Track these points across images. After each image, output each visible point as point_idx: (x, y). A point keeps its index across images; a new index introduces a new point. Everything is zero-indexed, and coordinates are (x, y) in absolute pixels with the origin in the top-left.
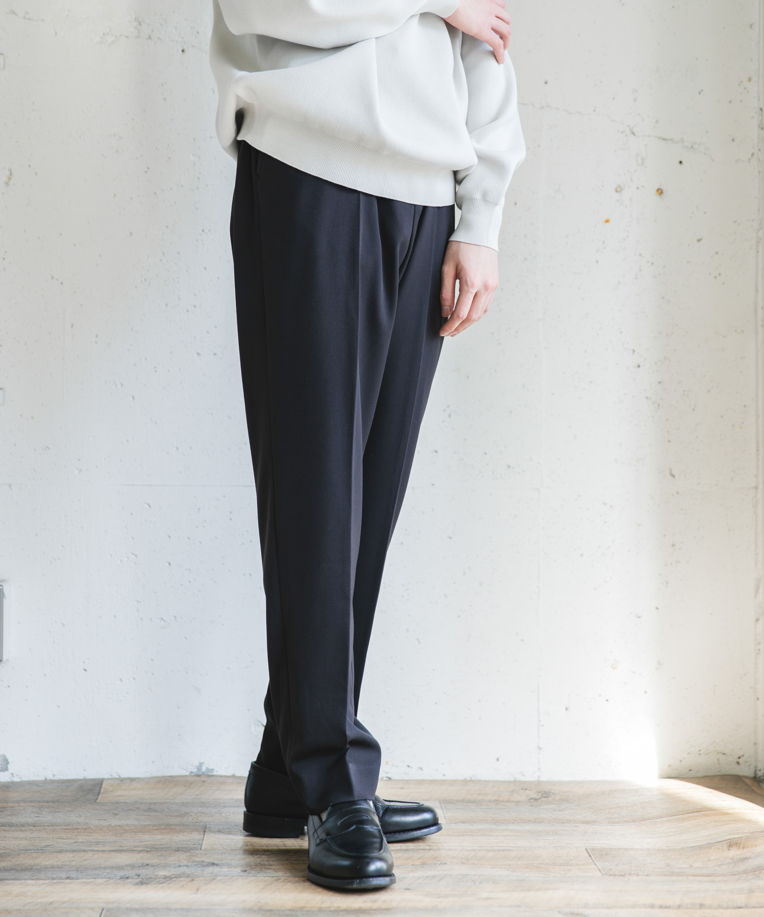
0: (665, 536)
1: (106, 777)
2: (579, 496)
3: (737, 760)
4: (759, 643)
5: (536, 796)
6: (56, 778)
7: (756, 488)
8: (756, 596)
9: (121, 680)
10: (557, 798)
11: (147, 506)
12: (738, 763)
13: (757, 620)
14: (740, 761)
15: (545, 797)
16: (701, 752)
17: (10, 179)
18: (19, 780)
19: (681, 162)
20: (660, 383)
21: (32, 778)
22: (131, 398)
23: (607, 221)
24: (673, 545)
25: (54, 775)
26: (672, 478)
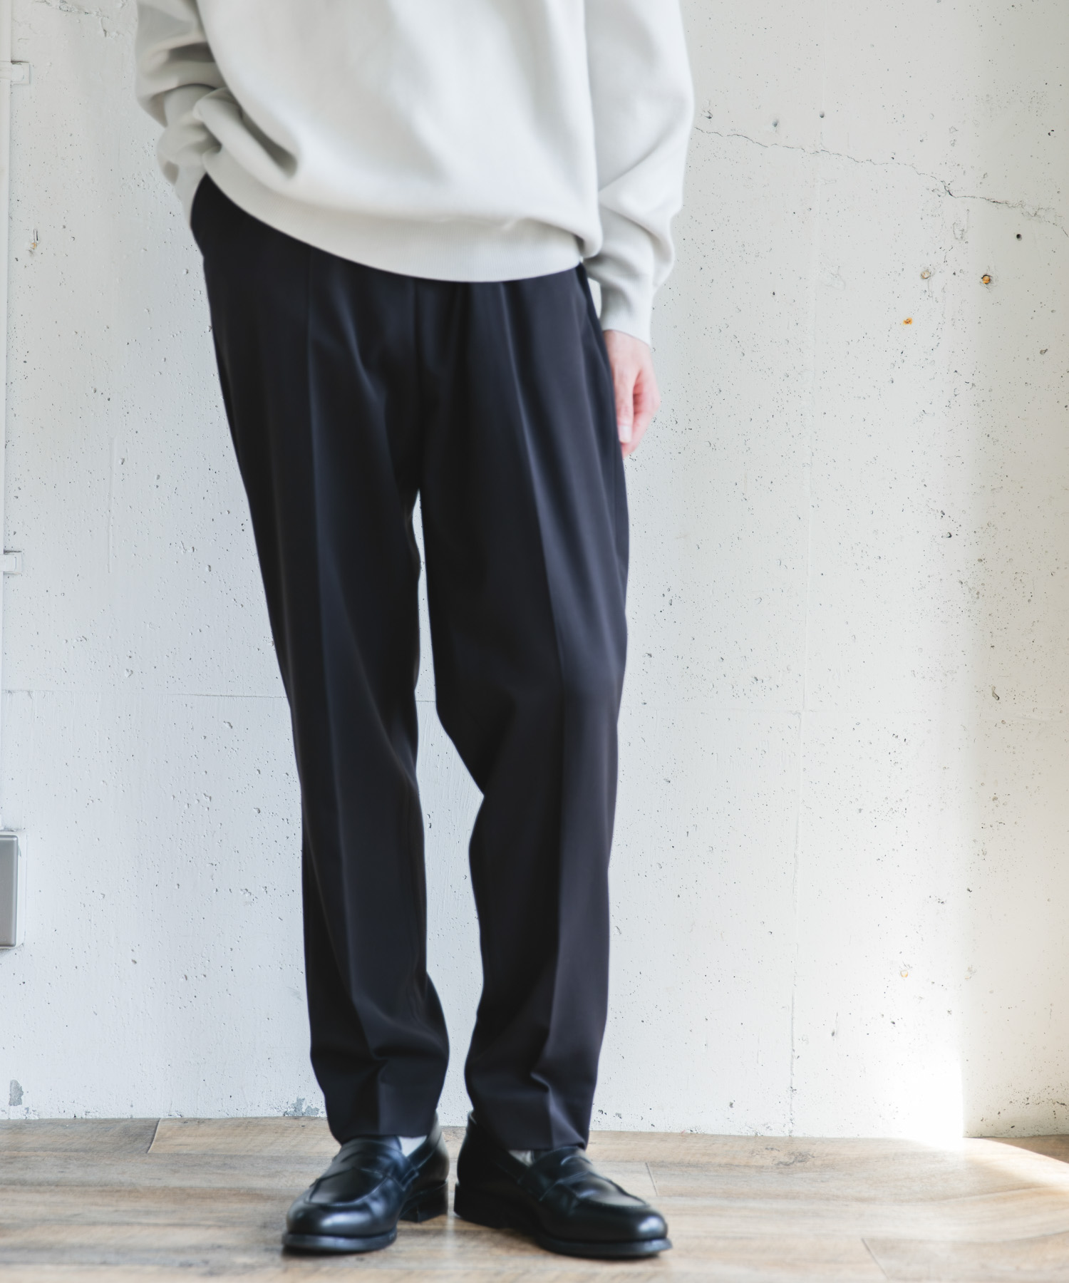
0: (982, 784)
1: (162, 1117)
2: (858, 724)
5: (786, 1160)
6: (89, 1117)
9: (186, 977)
10: (819, 1162)
11: (227, 725)
15: (801, 1162)
16: (1030, 1101)
17: (35, 245)
18: (37, 1118)
19: (1018, 236)
20: (980, 560)
21: (56, 1115)
22: (207, 569)
23: (908, 322)
24: (995, 799)
25: (87, 1113)
26: (994, 700)
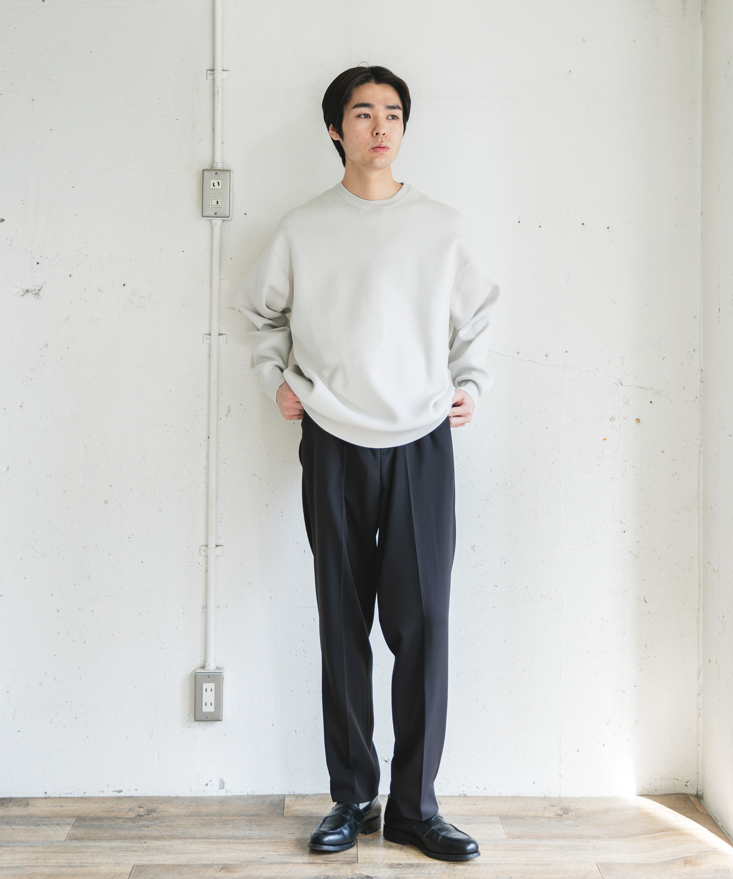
0: (640, 640)
1: (287, 793)
2: (587, 614)
3: (686, 783)
4: (700, 710)
5: (559, 812)
6: (254, 794)
7: (698, 610)
8: (698, 679)
9: (296, 732)
10: (574, 814)
11: (313, 620)
12: (686, 786)
13: (699, 694)
14: (687, 784)
15: (566, 814)
16: (663, 779)
17: (229, 412)
18: (231, 795)
19: (651, 402)
20: (638, 542)
21: (240, 794)
22: (303, 552)
23: (605, 440)
24: (646, 646)
25: (253, 792)
26: (645, 603)
